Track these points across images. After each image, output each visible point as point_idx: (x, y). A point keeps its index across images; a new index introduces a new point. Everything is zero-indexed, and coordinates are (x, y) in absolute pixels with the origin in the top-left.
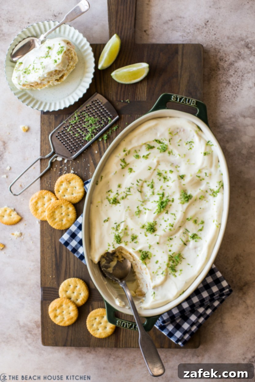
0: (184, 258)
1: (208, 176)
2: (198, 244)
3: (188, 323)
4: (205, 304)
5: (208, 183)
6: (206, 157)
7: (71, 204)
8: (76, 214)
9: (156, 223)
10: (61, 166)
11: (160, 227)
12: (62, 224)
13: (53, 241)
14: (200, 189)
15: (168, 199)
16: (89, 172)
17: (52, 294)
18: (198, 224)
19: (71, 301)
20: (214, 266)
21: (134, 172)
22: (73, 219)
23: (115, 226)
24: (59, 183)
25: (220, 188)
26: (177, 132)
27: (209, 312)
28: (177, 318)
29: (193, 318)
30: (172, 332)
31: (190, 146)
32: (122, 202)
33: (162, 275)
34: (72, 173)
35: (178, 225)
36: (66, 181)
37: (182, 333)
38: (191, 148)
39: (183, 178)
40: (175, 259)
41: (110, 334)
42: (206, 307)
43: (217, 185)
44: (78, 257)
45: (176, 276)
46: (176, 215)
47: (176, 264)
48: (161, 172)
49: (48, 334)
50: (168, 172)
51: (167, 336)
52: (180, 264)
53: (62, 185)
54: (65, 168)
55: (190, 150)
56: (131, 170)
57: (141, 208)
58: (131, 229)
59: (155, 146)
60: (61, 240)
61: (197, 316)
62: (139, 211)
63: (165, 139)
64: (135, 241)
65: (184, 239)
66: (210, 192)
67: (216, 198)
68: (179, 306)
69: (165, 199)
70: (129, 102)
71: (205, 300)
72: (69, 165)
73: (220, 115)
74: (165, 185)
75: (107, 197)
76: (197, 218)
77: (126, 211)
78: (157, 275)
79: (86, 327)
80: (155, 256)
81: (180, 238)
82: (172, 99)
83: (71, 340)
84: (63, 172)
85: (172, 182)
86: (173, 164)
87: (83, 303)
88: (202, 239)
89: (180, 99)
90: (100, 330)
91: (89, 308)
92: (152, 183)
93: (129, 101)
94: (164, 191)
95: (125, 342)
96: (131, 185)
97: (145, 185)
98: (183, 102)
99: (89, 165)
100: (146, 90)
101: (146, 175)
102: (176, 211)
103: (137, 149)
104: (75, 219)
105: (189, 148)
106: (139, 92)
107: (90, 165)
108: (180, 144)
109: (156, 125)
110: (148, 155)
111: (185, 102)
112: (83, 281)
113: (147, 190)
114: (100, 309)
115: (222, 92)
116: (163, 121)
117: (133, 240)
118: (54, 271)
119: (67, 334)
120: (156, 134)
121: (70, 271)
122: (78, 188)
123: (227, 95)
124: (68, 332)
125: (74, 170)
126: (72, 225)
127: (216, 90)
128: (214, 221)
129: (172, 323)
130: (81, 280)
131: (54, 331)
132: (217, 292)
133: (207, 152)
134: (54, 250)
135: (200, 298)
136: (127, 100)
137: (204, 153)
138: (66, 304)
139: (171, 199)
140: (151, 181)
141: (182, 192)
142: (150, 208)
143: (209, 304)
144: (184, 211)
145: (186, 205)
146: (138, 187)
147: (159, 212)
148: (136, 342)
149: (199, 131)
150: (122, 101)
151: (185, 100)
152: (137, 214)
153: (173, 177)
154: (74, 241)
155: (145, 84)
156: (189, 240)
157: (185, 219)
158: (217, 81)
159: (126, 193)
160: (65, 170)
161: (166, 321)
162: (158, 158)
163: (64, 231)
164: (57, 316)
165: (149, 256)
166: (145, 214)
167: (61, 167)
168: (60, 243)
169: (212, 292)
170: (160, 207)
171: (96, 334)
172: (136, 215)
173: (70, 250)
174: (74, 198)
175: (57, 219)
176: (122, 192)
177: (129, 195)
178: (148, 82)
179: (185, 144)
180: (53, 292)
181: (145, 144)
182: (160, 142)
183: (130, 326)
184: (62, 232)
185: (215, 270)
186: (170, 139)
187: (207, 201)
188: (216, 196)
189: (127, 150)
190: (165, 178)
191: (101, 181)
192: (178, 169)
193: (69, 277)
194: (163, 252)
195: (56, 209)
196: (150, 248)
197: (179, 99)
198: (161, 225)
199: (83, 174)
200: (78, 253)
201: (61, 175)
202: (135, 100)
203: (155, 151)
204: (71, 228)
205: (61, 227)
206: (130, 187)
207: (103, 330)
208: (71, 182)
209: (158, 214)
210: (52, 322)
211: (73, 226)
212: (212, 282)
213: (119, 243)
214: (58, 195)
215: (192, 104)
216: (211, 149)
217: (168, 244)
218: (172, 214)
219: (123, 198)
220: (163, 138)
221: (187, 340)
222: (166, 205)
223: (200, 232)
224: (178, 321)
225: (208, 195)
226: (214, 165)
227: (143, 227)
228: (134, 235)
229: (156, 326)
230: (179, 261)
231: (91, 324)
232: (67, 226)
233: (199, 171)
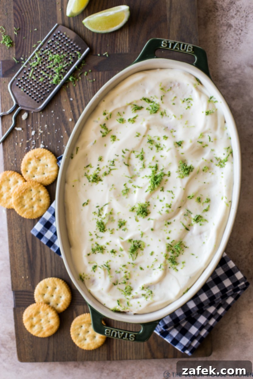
0: (186, 247)
1: (212, 142)
2: (204, 228)
3: (196, 326)
4: (216, 302)
5: (212, 150)
6: (209, 117)
7: (42, 186)
8: (49, 198)
9: (149, 203)
10: (28, 139)
11: (154, 208)
12: (33, 211)
13: (24, 233)
14: (203, 159)
15: (162, 173)
16: (63, 145)
17: (27, 298)
18: (203, 203)
19: (49, 307)
20: (225, 254)
21: (119, 140)
22: (46, 205)
23: (97, 210)
24: (26, 161)
25: (229, 155)
26: (171, 88)
27: (221, 311)
28: (181, 321)
29: (202, 320)
30: (176, 338)
31: (188, 105)
32: (104, 179)
33: (159, 270)
34: (41, 148)
35: (177, 205)
36: (34, 158)
37: (189, 339)
38: (189, 107)
39: (180, 145)
40: (176, 248)
41: (100, 344)
42: (217, 306)
43: (225, 152)
44: (55, 251)
45: (177, 270)
46: (174, 193)
47: (176, 255)
48: (153, 139)
49: (24, 348)
50: (162, 138)
51: (171, 344)
52: (182, 254)
53: (30, 163)
54: (33, 142)
55: (188, 109)
56: (114, 138)
57: (130, 186)
58: (118, 213)
59: (143, 106)
60: (33, 231)
61: (206, 317)
62: (127, 190)
63: (155, 96)
64: (123, 227)
65: (186, 223)
66: (215, 162)
67: (223, 168)
68: (184, 307)
69: (159, 173)
70: (107, 56)
71: (216, 297)
72: (38, 138)
73: (221, 66)
74: (158, 155)
75: (85, 173)
76: (201, 195)
77: (110, 191)
78: (154, 269)
79: (71, 338)
80: (149, 245)
81: (181, 222)
82: (162, 45)
83: (54, 354)
84: (31, 147)
85: (167, 151)
86: (167, 127)
87: (65, 308)
88: (208, 222)
89: (173, 45)
90: (88, 340)
91: (73, 314)
92: (141, 153)
93: (108, 54)
94: (158, 163)
95: (119, 353)
96: (116, 157)
97: (133, 156)
98: (176, 49)
99: (62, 137)
100: (127, 39)
101: (133, 144)
102: (174, 187)
103: (121, 111)
104: (49, 205)
105: (187, 107)
106: (120, 42)
107: (64, 137)
108: (174, 102)
109: (143, 79)
110: (135, 118)
111: (178, 49)
112: (63, 281)
113: (136, 163)
114: (86, 314)
115: (222, 37)
116: (152, 74)
117: (120, 227)
118: (27, 271)
119: (48, 347)
120: (144, 91)
121: (46, 269)
122: (49, 165)
123: (229, 41)
124: (49, 344)
125: (44, 144)
126: (45, 212)
127: (215, 36)
128: (222, 199)
129: (175, 327)
130: (61, 280)
131: (31, 343)
132: (230, 286)
133: (210, 111)
134: (25, 244)
135: (209, 295)
136: (104, 53)
137: (206, 113)
138: (44, 310)
139: (167, 173)
140: (141, 151)
141: (181, 163)
142: (140, 186)
143: (220, 302)
144: (184, 186)
145: (186, 179)
146: (124, 159)
147: (152, 190)
148: (132, 353)
149: (199, 84)
150: (99, 55)
151: (178, 46)
152: (125, 194)
153: (167, 144)
154: (49, 232)
155: (127, 32)
156: (192, 224)
157: (186, 198)
158: (215, 24)
159: (110, 168)
160: (33, 145)
161: (168, 326)
162: (148, 121)
163: (36, 220)
164: (34, 326)
165: (142, 246)
166: (135, 193)
167: (27, 141)
168: (33, 235)
169: (224, 286)
170: (153, 183)
171: (83, 345)
172: (123, 194)
173: (45, 243)
174: (46, 178)
175: (27, 206)
176: (104, 167)
177: (113, 169)
178: (129, 29)
179: (181, 102)
180: (27, 297)
181: (130, 104)
182: (149, 101)
183: (121, 336)
184: (34, 221)
185: (226, 259)
186: (162, 97)
187: (213, 174)
188: (224, 166)
189: (107, 113)
190: (158, 147)
191: (77, 153)
192: (174, 134)
193: (46, 277)
194: (160, 241)
195: (24, 193)
196: (142, 237)
197: (170, 44)
198: (155, 206)
199: (55, 148)
200: (55, 247)
201: (28, 150)
202: (115, 52)
203: (144, 112)
204: (44, 216)
205: (31, 216)
206: (114, 160)
207: (91, 340)
208: (41, 159)
209: (150, 192)
210: (29, 333)
211: (47, 213)
212: (223, 274)
213: (102, 232)
214: (25, 176)
215: (187, 51)
216: (214, 106)
217: (165, 230)
218: (169, 191)
219: (106, 174)
220: (153, 95)
221: (196, 347)
222: (160, 181)
223: (206, 213)
224: (183, 325)
225: (213, 165)
226: (219, 127)
227: (133, 209)
228: (121, 221)
229: (157, 332)
230: (180, 252)
231: (77, 333)
232: (39, 214)
233: (201, 135)
